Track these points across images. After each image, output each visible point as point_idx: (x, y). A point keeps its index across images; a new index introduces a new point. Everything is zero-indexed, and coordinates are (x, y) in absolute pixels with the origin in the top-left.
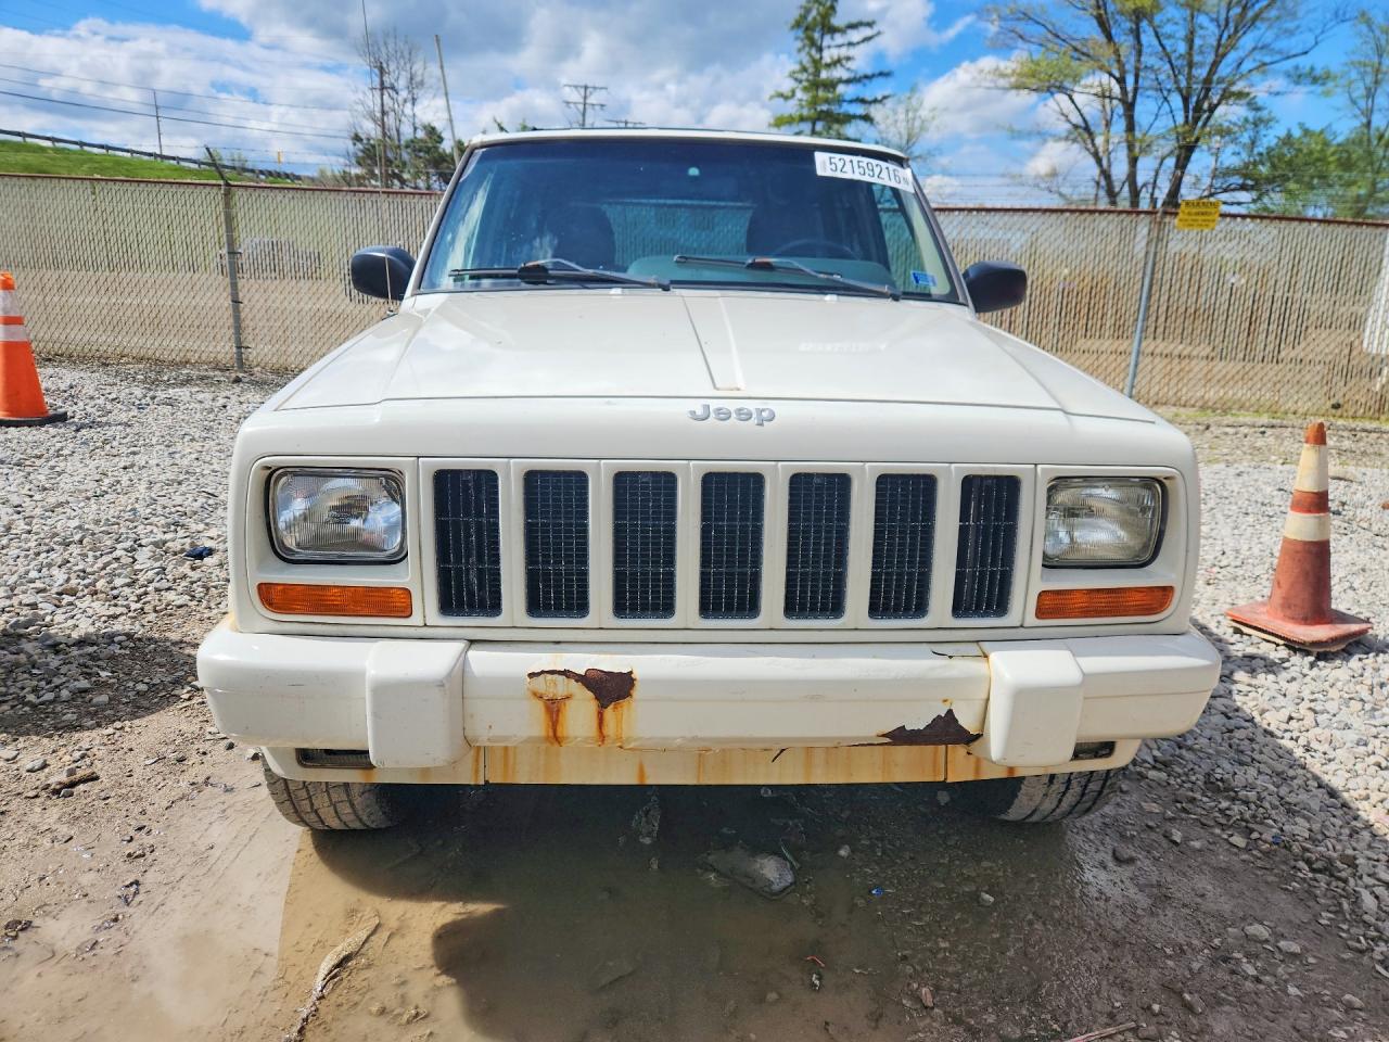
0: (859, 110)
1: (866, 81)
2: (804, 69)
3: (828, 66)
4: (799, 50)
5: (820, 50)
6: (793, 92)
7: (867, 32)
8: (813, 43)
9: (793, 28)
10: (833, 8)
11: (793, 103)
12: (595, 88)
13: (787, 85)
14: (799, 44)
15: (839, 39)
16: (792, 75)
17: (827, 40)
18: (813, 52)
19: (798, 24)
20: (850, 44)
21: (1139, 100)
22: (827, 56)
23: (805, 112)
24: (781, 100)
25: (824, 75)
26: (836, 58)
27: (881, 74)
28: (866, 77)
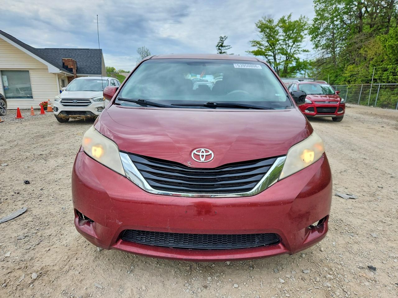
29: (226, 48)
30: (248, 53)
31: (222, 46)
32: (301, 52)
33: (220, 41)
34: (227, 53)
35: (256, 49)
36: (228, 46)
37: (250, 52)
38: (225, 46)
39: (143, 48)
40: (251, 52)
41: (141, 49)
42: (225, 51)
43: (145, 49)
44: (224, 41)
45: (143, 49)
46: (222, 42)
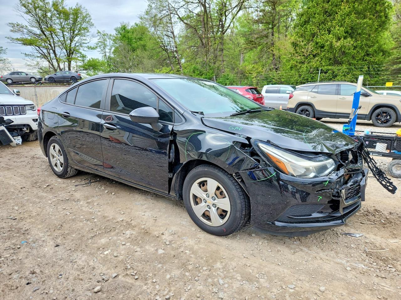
30: (9, 40)
32: (86, 49)
35: (18, 36)
37: (13, 39)
40: (15, 39)
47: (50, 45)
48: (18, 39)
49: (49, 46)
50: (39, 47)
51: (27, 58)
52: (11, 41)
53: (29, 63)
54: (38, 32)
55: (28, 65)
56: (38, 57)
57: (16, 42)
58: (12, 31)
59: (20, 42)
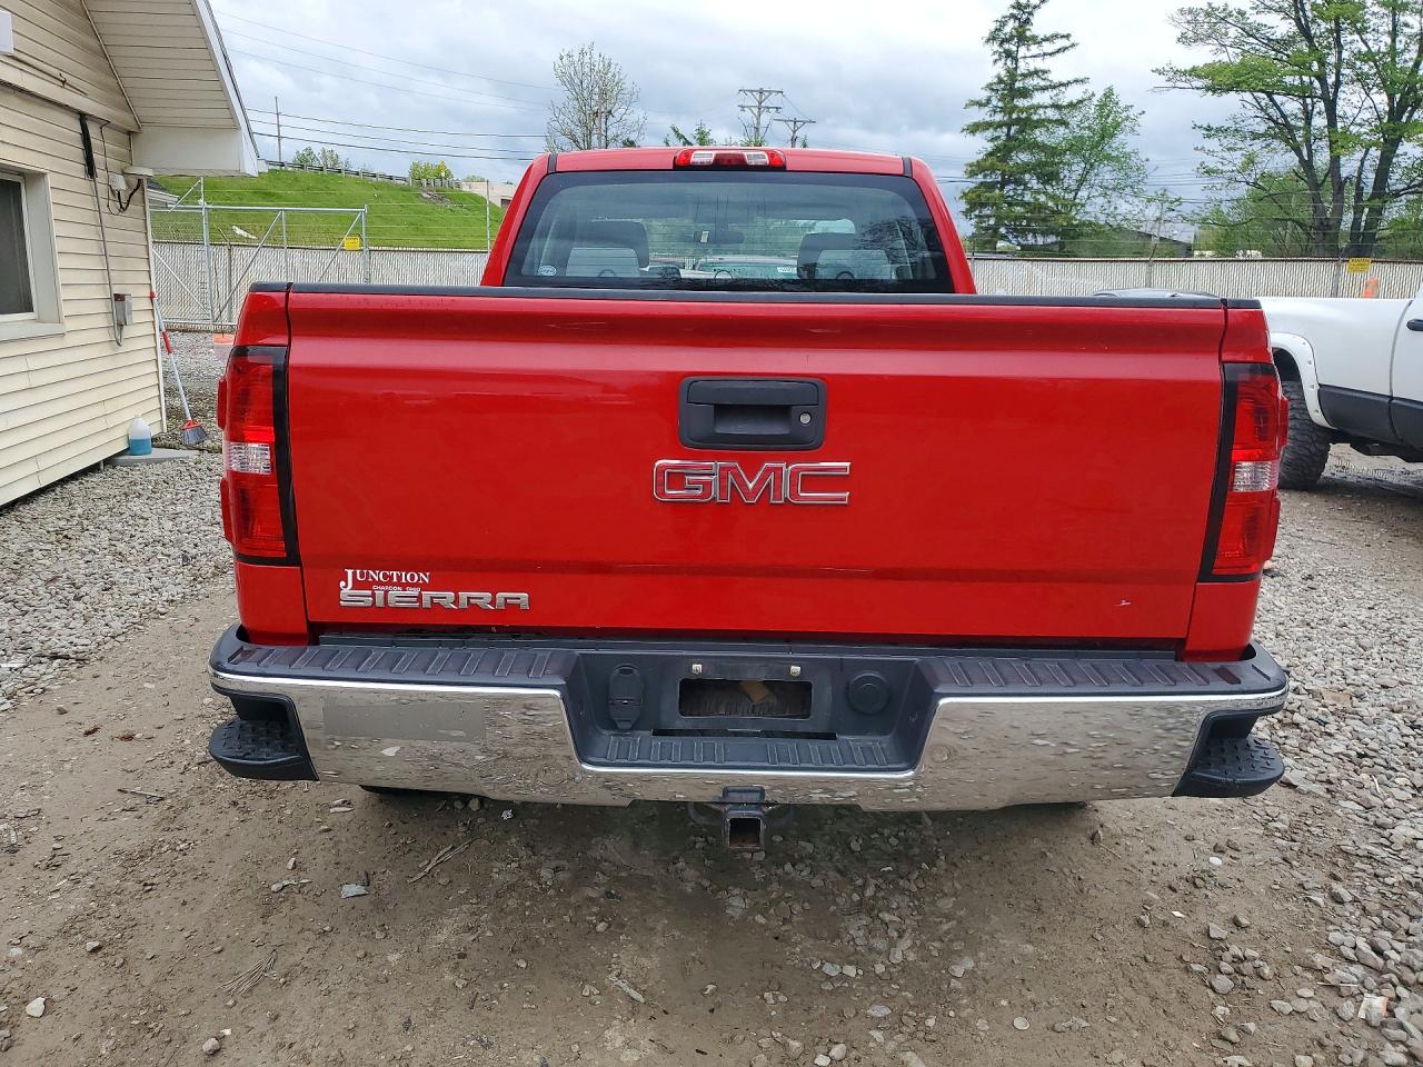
0: (1052, 114)
1: (1063, 88)
2: (1001, 81)
3: (1025, 76)
4: (996, 61)
5: (1016, 60)
6: (989, 101)
7: (1060, 43)
8: (1008, 54)
9: (988, 40)
10: (1027, 21)
11: (987, 109)
12: (770, 92)
13: (983, 95)
14: (996, 57)
15: (1034, 49)
16: (990, 87)
17: (1023, 51)
18: (1009, 63)
19: (992, 38)
20: (1045, 54)
21: (1340, 95)
22: (1023, 67)
23: (998, 117)
24: (976, 107)
25: (1018, 85)
26: (1032, 69)
27: (1076, 81)
28: (1062, 85)
29: (1048, 47)
30: (1163, 78)
31: (1022, 37)
33: (1015, 12)
34: (1050, 77)
35: (1202, 55)
36: (1056, 36)
37: (1178, 72)
38: (1035, 40)
39: (582, 53)
40: (1185, 73)
41: (576, 58)
42: (1038, 64)
43: (596, 57)
44: (1037, 13)
45: (587, 59)
46: (1025, 17)
47: (1322, 78)
48: (1194, 72)
49: (1316, 84)
50: (1270, 95)
51: (1213, 144)
52: (1170, 84)
53: (1212, 163)
54: (1283, 27)
55: (1209, 172)
56: (1255, 136)
57: (1187, 85)
58: (1183, 39)
59: (1198, 83)
